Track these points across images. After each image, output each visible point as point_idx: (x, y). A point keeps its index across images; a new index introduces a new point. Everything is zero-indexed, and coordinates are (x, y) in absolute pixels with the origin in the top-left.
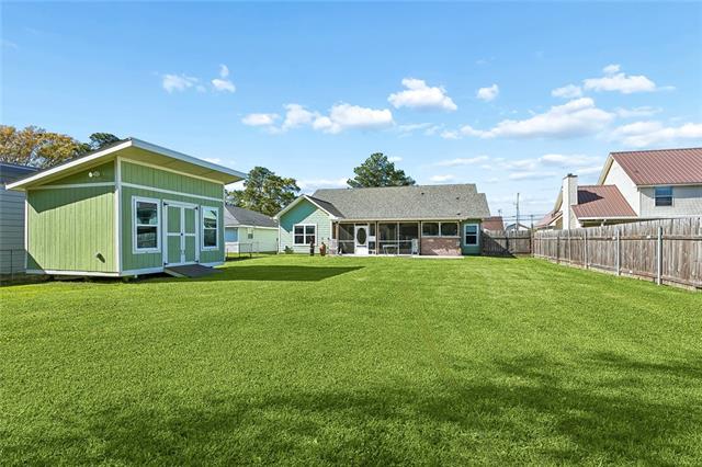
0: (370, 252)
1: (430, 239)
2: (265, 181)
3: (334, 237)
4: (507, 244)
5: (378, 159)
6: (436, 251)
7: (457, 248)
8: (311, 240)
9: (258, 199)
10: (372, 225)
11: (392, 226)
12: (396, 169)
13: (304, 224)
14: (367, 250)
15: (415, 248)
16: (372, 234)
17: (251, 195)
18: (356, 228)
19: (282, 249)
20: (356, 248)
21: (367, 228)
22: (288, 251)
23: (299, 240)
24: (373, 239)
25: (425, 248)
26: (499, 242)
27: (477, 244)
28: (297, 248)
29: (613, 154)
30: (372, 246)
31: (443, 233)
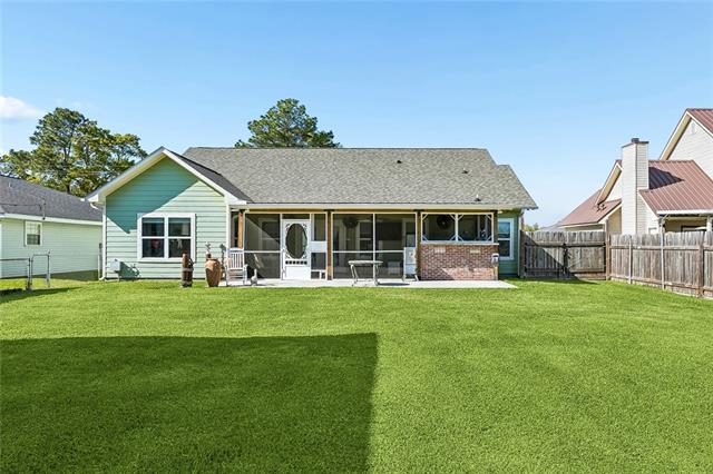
0: (315, 275)
1: (439, 248)
2: (76, 137)
3: (235, 244)
4: (566, 257)
5: (289, 108)
6: (451, 272)
7: (489, 265)
8: (181, 249)
9: (62, 169)
10: (319, 218)
11: (350, 220)
12: (321, 128)
13: (165, 213)
14: (307, 270)
15: (410, 265)
16: (318, 237)
17: (47, 160)
18: (285, 225)
19: (110, 268)
20: (283, 265)
21: (308, 225)
22: (126, 274)
23: (151, 249)
24: (321, 247)
25: (428, 266)
26: (551, 251)
27: (511, 257)
28: (149, 268)
29: (692, 111)
30: (318, 261)
31: (464, 236)
